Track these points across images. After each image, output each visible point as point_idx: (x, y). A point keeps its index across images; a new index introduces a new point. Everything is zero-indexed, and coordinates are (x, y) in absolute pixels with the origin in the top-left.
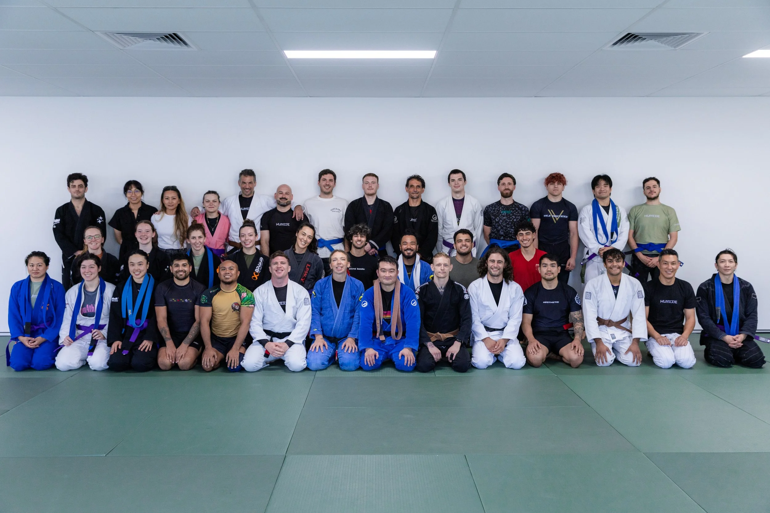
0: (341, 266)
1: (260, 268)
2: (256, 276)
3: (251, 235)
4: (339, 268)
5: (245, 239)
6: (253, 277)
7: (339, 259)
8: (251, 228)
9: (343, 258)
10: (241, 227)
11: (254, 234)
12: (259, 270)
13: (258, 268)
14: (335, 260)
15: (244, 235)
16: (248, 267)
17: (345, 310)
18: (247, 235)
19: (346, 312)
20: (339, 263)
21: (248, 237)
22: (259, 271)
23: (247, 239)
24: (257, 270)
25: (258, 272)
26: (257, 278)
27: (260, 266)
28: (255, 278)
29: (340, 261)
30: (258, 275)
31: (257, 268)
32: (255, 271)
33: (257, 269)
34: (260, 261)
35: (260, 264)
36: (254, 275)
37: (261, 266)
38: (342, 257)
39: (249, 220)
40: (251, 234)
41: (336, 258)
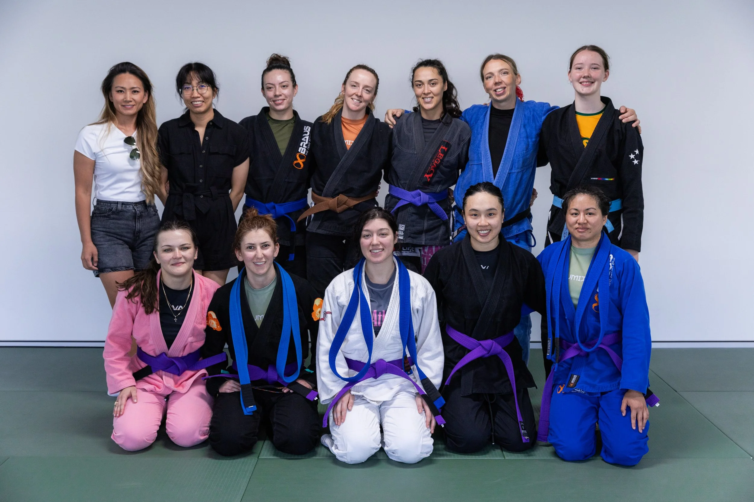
0: (503, 85)
1: (306, 145)
2: (300, 161)
3: (284, 86)
4: (500, 91)
5: (275, 93)
6: (295, 162)
7: (496, 74)
8: (286, 72)
9: (504, 71)
10: (265, 72)
11: (291, 84)
12: (306, 149)
13: (304, 146)
14: (490, 77)
15: (271, 86)
16: (283, 152)
17: (512, 167)
18: (277, 87)
19: (513, 171)
20: (497, 81)
21: (279, 91)
22: (306, 152)
23: (278, 93)
24: (303, 149)
25: (304, 153)
26: (302, 166)
27: (307, 143)
28: (298, 165)
29: (499, 77)
30: (303, 160)
31: (301, 145)
32: (299, 151)
33: (302, 147)
34: (306, 133)
35: (307, 138)
36: (297, 160)
37: (308, 141)
38: (502, 70)
39: (279, 57)
40: (284, 84)
41: (491, 73)
